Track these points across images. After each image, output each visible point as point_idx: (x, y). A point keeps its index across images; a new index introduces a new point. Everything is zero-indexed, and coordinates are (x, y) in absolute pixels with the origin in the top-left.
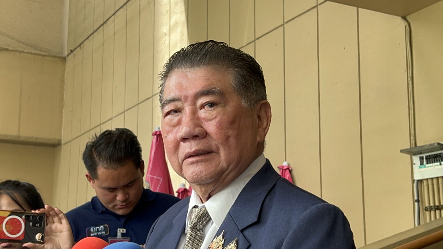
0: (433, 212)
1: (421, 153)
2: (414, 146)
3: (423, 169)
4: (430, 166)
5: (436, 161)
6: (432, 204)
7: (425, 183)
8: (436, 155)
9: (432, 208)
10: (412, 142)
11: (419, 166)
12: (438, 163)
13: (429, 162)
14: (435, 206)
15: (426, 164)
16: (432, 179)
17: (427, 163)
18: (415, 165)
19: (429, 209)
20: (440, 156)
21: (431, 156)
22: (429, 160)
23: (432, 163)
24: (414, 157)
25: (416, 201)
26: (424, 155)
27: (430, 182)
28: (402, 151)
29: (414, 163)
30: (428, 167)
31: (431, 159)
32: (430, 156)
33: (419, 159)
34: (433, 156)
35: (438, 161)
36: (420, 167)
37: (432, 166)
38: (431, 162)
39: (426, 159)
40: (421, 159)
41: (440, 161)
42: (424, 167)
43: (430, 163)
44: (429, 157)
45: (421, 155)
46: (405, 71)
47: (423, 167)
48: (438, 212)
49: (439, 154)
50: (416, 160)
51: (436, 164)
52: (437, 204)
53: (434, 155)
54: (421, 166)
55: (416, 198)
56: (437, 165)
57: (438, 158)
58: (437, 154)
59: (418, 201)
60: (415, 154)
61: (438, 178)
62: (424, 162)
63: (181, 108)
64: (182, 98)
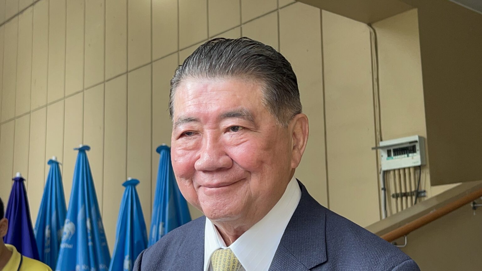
0: (399, 199)
3: (391, 161)
4: (398, 158)
6: (398, 192)
7: (392, 173)
9: (399, 195)
12: (406, 155)
13: (396, 154)
14: (401, 193)
15: (394, 156)
16: (399, 170)
18: (382, 157)
19: (396, 196)
20: (408, 149)
21: (399, 149)
22: (396, 152)
23: (400, 155)
24: (381, 150)
25: (382, 189)
26: (392, 149)
27: (397, 172)
29: (382, 155)
30: (395, 158)
31: (398, 152)
33: (386, 151)
34: (401, 149)
35: (406, 153)
36: (387, 159)
39: (394, 151)
40: (389, 151)
41: (408, 152)
42: (391, 158)
43: (398, 155)
44: (396, 150)
45: (389, 148)
48: (404, 198)
49: (407, 147)
50: (384, 152)
51: (403, 156)
52: (403, 191)
54: (389, 158)
55: (382, 186)
56: (405, 157)
57: (405, 151)
59: (384, 189)
61: (404, 169)
62: (391, 154)
63: (200, 130)
64: (202, 119)
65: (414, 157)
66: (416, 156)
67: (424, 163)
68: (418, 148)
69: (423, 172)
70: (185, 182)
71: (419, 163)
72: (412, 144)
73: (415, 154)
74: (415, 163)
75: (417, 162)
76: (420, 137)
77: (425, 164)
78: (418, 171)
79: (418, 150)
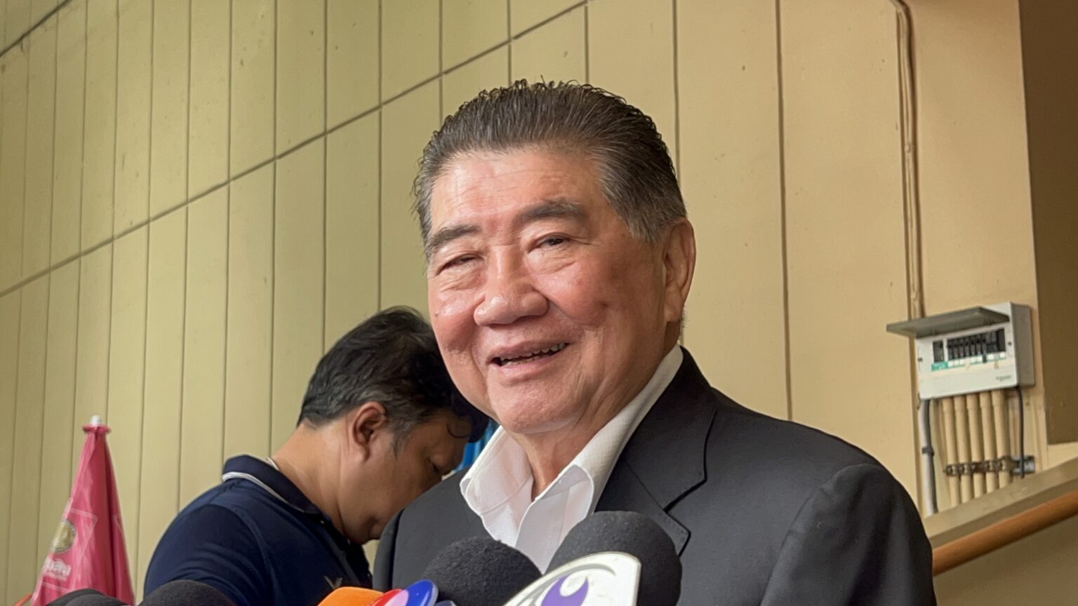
0: (965, 479)
1: (937, 333)
2: (918, 316)
3: (941, 373)
4: (960, 366)
5: (973, 353)
6: (962, 460)
7: (946, 406)
8: (973, 338)
9: (964, 469)
10: (914, 306)
12: (980, 358)
13: (956, 356)
14: (970, 463)
15: (950, 359)
16: (964, 396)
18: (921, 363)
20: (984, 341)
21: (962, 341)
22: (956, 350)
23: (965, 356)
24: (918, 343)
25: (924, 451)
26: (944, 339)
27: (958, 403)
28: (891, 328)
29: (920, 356)
30: (954, 367)
31: (961, 348)
32: (958, 339)
33: (931, 347)
34: (967, 340)
35: (979, 353)
36: (933, 368)
37: (963, 365)
38: (962, 355)
39: (949, 347)
40: (938, 346)
41: (985, 352)
42: (944, 366)
43: (959, 357)
44: (956, 342)
45: (938, 338)
46: (898, 129)
47: (940, 368)
48: (977, 477)
49: (981, 335)
50: (924, 349)
51: (973, 359)
52: (975, 458)
53: (970, 337)
54: (937, 365)
55: (923, 444)
56: (977, 363)
57: (979, 346)
58: (975, 336)
59: (930, 451)
60: (921, 336)
61: (977, 395)
62: (943, 355)
63: (482, 249)
64: (484, 226)
65: (1000, 363)
66: (1005, 358)
67: (1028, 381)
68: (1009, 337)
69: (1028, 404)
70: (460, 357)
71: (1013, 382)
72: (995, 327)
73: (1002, 355)
74: (1002, 379)
75: (1008, 377)
76: (1014, 306)
77: (1032, 382)
78: (1015, 402)
79: (1010, 344)
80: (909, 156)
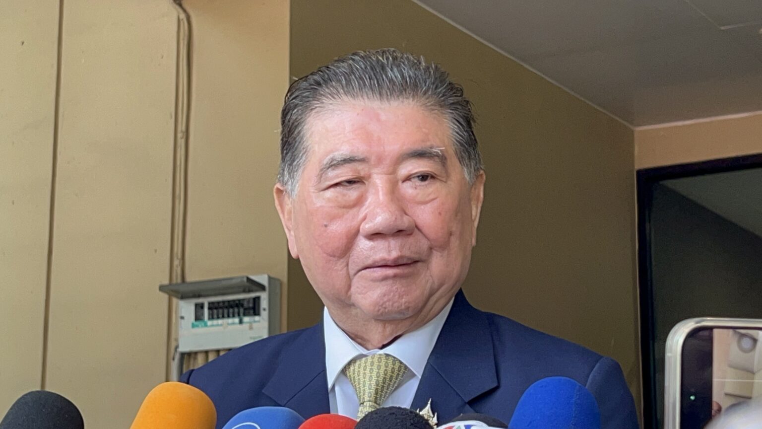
1: (199, 296)
2: (179, 281)
3: (200, 330)
5: (231, 315)
7: (200, 359)
8: (232, 303)
10: (177, 272)
11: (193, 324)
12: (237, 320)
13: (215, 316)
15: (209, 319)
16: (217, 351)
17: (211, 317)
18: (182, 321)
20: (242, 305)
21: (221, 305)
22: (215, 311)
23: (223, 317)
24: (182, 303)
26: (206, 301)
28: (162, 288)
29: (183, 315)
30: (212, 326)
31: (220, 310)
32: (218, 303)
33: (193, 308)
34: (226, 304)
35: (236, 315)
36: (193, 326)
37: (221, 325)
38: (221, 316)
39: (210, 308)
40: (199, 307)
41: (241, 314)
42: (203, 324)
43: (218, 318)
44: (216, 305)
45: (200, 300)
46: (171, 118)
47: (200, 326)
49: (239, 300)
50: (187, 309)
51: (230, 320)
53: (229, 302)
54: (197, 323)
56: (233, 324)
57: (236, 310)
58: (234, 301)
60: (184, 297)
62: (203, 314)
65: (255, 325)
66: (259, 322)
72: (253, 295)
73: (257, 318)
80: (181, 142)
